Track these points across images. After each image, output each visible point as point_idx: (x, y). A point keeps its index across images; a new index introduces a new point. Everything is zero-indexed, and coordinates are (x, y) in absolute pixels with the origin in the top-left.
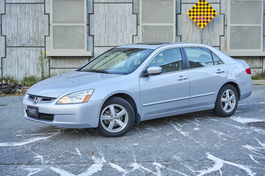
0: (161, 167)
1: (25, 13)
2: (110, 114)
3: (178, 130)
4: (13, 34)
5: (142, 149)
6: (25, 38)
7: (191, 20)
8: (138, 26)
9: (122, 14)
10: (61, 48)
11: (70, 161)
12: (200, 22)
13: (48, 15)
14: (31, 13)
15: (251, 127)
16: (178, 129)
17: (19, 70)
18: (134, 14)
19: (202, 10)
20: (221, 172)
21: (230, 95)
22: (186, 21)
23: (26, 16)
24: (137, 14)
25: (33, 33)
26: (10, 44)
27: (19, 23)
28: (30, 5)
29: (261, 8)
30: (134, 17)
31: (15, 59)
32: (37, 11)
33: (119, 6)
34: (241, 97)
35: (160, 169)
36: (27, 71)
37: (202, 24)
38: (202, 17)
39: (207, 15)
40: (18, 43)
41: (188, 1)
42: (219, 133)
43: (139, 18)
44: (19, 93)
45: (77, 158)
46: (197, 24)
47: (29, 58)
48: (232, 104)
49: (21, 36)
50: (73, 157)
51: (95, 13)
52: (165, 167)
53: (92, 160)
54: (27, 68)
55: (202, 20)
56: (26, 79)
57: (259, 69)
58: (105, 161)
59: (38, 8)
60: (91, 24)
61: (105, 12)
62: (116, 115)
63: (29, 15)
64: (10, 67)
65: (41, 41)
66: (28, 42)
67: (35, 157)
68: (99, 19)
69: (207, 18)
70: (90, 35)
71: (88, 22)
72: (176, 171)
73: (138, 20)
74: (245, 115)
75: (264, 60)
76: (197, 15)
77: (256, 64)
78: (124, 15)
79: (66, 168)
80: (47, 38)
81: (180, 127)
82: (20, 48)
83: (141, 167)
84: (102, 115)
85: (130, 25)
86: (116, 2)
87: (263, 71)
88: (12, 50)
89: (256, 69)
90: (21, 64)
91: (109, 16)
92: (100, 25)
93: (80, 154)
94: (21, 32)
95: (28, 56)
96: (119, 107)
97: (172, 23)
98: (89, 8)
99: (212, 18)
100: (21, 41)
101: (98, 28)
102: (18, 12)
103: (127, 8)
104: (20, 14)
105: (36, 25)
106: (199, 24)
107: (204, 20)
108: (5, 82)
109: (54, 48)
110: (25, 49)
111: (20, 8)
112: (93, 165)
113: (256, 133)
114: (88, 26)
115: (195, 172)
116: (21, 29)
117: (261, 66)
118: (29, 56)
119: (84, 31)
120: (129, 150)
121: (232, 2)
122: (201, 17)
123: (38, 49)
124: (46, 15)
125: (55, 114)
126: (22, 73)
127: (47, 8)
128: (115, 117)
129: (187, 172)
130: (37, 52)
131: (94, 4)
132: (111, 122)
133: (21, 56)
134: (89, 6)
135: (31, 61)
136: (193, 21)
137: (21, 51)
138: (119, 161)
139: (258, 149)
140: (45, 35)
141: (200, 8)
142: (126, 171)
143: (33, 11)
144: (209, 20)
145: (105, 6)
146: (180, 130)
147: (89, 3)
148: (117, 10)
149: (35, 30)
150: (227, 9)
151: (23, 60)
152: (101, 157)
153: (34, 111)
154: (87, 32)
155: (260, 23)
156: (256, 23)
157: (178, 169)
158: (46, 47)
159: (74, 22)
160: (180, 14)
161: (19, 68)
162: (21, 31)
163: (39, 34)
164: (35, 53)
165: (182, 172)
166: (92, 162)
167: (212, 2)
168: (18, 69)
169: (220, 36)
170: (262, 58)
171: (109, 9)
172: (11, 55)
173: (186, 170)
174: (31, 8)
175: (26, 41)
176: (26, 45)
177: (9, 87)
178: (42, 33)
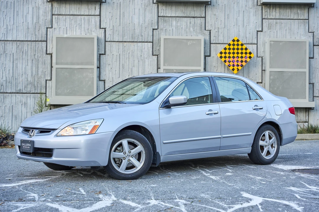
0: (184, 203)
1: (23, 52)
2: (122, 150)
3: (206, 175)
4: (7, 78)
5: (161, 189)
6: (22, 82)
7: (223, 64)
8: (159, 69)
9: (139, 55)
10: (65, 95)
11: (71, 199)
12: (234, 66)
13: (50, 55)
14: (29, 52)
15: (296, 173)
16: (207, 173)
17: (14, 121)
18: (154, 55)
19: (236, 51)
20: (260, 207)
21: (270, 138)
22: (216, 64)
23: (24, 56)
24: (158, 55)
25: (32, 77)
26: (3, 90)
27: (15, 64)
28: (29, 42)
29: (306, 51)
30: (154, 59)
31: (8, 108)
32: (38, 50)
33: (137, 45)
34: (283, 142)
35: (183, 204)
37: (236, 67)
38: (236, 59)
39: (242, 57)
40: (13, 89)
41: (219, 41)
42: (257, 177)
43: (160, 60)
44: (12, 146)
45: (81, 196)
46: (230, 68)
47: (26, 107)
48: (272, 148)
49: (16, 80)
50: (75, 196)
51: (107, 53)
52: (190, 203)
53: (99, 198)
54: (23, 119)
55: (236, 63)
57: (303, 123)
58: (115, 199)
59: (38, 46)
60: (102, 67)
61: (119, 53)
62: (130, 152)
63: (28, 55)
64: (2, 117)
65: (41, 86)
66: (25, 87)
67: (28, 195)
68: (112, 61)
69: (242, 61)
70: (101, 79)
71: (98, 64)
72: (204, 206)
73: (158, 62)
74: (288, 163)
75: (310, 113)
76: (229, 57)
77: (301, 117)
78: (142, 56)
79: (67, 204)
80: (49, 82)
81: (208, 172)
82: (16, 95)
83: (160, 203)
84: (112, 152)
85: (149, 68)
86: (133, 40)
87: (310, 126)
88: (5, 97)
89: (300, 123)
90: (16, 114)
91: (124, 58)
92: (112, 68)
93: (84, 193)
94: (17, 76)
95: (25, 105)
96: (134, 142)
98: (100, 48)
99: (247, 61)
100: (16, 86)
101: (111, 71)
102: (14, 51)
103: (146, 49)
104: (17, 53)
105: (36, 67)
106: (231, 68)
107: (238, 63)
109: (56, 95)
110: (22, 96)
111: (17, 46)
112: (100, 201)
113: (303, 178)
114: (99, 69)
115: (228, 207)
116: (17, 71)
117: (306, 120)
119: (93, 75)
120: (145, 189)
121: (271, 42)
122: (234, 59)
123: (37, 96)
124: (48, 55)
125: (54, 149)
126: (17, 124)
127: (49, 46)
128: (129, 154)
129: (217, 206)
130: (36, 99)
131: (106, 42)
132: (123, 161)
133: (16, 104)
134: (100, 46)
135: (28, 110)
136: (225, 65)
137: (16, 98)
138: (133, 199)
139: (306, 190)
140: (46, 79)
141: (234, 49)
142: (142, 206)
143: (32, 50)
144: (244, 64)
145: (119, 46)
146: (209, 174)
147: (100, 42)
148: (133, 51)
149: (34, 72)
150: (266, 51)
151: (18, 110)
152: (110, 195)
153: (29, 146)
154: (97, 77)
155: (305, 68)
156: (300, 68)
157: (206, 204)
158: (47, 93)
159: (82, 64)
160: (210, 56)
161: (14, 119)
162: (17, 73)
163: (39, 78)
164: (34, 101)
165: (212, 207)
166: (99, 200)
167: (247, 43)
168: (12, 120)
169: (257, 83)
170: (307, 109)
171: (124, 50)
172: (4, 102)
173: (216, 205)
174: (30, 46)
175: (22, 86)
176: (23, 91)
178: (43, 76)
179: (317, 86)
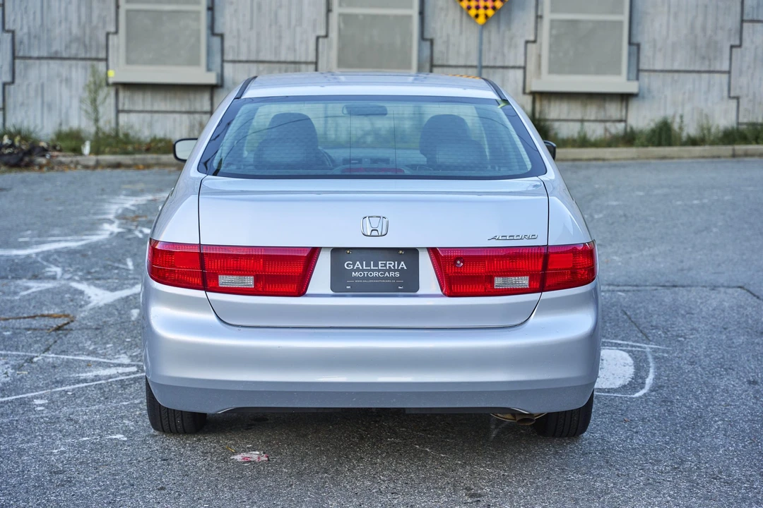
4: (31, 28)
6: (59, 37)
7: (457, 3)
8: (330, 13)
10: (146, 63)
11: (109, 276)
12: (478, 8)
17: (45, 114)
22: (445, 4)
25: (79, 26)
26: (24, 51)
27: (45, 1)
31: (34, 87)
36: (63, 116)
37: (481, 12)
40: (43, 49)
44: (41, 167)
45: (125, 272)
46: (470, 12)
47: (69, 85)
49: (49, 34)
50: (116, 271)
54: (64, 110)
55: (482, 3)
56: (60, 136)
57: (616, 123)
60: (217, 8)
64: (23, 106)
65: (98, 46)
66: (66, 47)
67: (47, 269)
70: (215, 32)
71: (210, 1)
75: (629, 103)
77: (611, 110)
79: (99, 284)
80: (113, 38)
82: (48, 62)
85: (311, 10)
87: (628, 129)
88: (27, 67)
90: (50, 100)
92: (238, 11)
93: (131, 267)
94: (49, 24)
97: (410, 7)
100: (49, 45)
101: (235, 17)
105: (87, 8)
106: (473, 12)
108: (10, 139)
109: (127, 63)
110: (60, 63)
114: (210, 12)
116: (49, 15)
117: (622, 117)
118: (68, 81)
119: (200, 25)
126: (52, 120)
133: (50, 80)
135: (74, 93)
136: (461, 6)
137: (50, 69)
140: (108, 31)
144: (498, 4)
151: (53, 91)
154: (208, 27)
155: (622, 13)
156: (613, 12)
158: (109, 59)
159: (177, 2)
161: (46, 109)
162: (49, 19)
163: (93, 30)
164: (84, 74)
168: (42, 113)
169: (527, 42)
170: (625, 97)
172: (26, 77)
175: (61, 45)
176: (61, 54)
177: (18, 153)
178: (100, 25)
179: (646, 51)
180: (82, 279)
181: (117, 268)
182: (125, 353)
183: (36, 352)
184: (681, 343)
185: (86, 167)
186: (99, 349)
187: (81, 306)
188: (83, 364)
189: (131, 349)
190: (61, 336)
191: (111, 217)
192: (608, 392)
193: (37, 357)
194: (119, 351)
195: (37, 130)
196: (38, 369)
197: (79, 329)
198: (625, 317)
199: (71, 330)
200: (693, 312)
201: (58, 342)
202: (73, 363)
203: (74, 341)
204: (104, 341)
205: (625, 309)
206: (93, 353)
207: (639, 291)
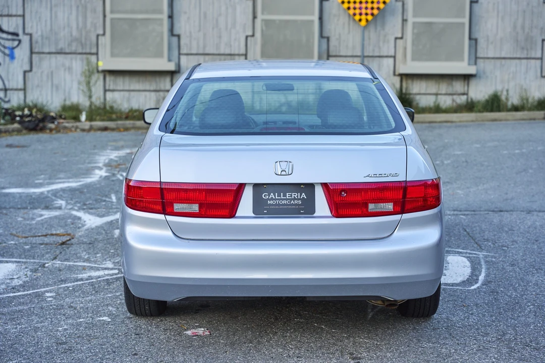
4: (43, 32)
6: (63, 38)
7: (346, 12)
8: (255, 19)
10: (125, 56)
11: (99, 207)
12: (361, 14)
17: (54, 93)
22: (337, 13)
23: (66, 1)
25: (77, 30)
26: (39, 48)
27: (53, 12)
30: (248, 5)
31: (46, 74)
36: (67, 94)
37: (363, 17)
38: (364, 5)
39: (372, 2)
40: (52, 47)
43: (257, 5)
44: (51, 130)
45: (110, 204)
46: (355, 17)
47: (70, 72)
54: (67, 90)
55: (364, 11)
56: (65, 108)
57: (461, 96)
60: (175, 17)
64: (38, 87)
65: (91, 44)
66: (68, 45)
67: (55, 202)
68: (189, 6)
69: (372, 8)
70: (174, 34)
71: (170, 12)
73: (255, 9)
75: (470, 82)
76: (355, 2)
77: (456, 86)
80: (101, 38)
82: (56, 56)
85: (242, 17)
87: (469, 100)
88: (41, 59)
89: (456, 96)
90: (57, 82)
92: (190, 18)
94: (56, 29)
97: (313, 14)
99: (380, 8)
100: (57, 43)
101: (188, 22)
105: (83, 17)
106: (357, 17)
107: (366, 10)
108: (29, 110)
109: (112, 56)
110: (64, 57)
114: (170, 19)
116: (56, 22)
117: (464, 91)
118: (70, 69)
119: (163, 28)
122: (361, 5)
126: (58, 97)
133: (57, 69)
135: (74, 78)
136: (349, 13)
137: (57, 61)
140: (98, 33)
144: (375, 12)
151: (60, 77)
154: (169, 30)
155: (464, 17)
156: (457, 16)
158: (99, 54)
159: (147, 12)
162: (56, 25)
163: (87, 33)
164: (81, 64)
168: (52, 92)
169: (396, 38)
170: (467, 77)
172: (40, 67)
175: (65, 44)
176: (65, 50)
177: (35, 120)
178: (92, 29)
179: (482, 43)
180: (80, 209)
181: (105, 201)
182: (110, 260)
183: (47, 260)
184: (505, 251)
185: (83, 130)
186: (91, 257)
187: (79, 228)
188: (80, 268)
189: (114, 257)
190: (65, 248)
191: (101, 165)
192: (452, 286)
193: (48, 263)
194: (105, 259)
195: (48, 104)
196: (49, 272)
197: (78, 244)
198: (465, 233)
199: (72, 244)
200: (514, 229)
201: (63, 253)
202: (73, 267)
203: (74, 252)
204: (95, 252)
205: (465, 228)
206: (88, 260)
207: (475, 214)
